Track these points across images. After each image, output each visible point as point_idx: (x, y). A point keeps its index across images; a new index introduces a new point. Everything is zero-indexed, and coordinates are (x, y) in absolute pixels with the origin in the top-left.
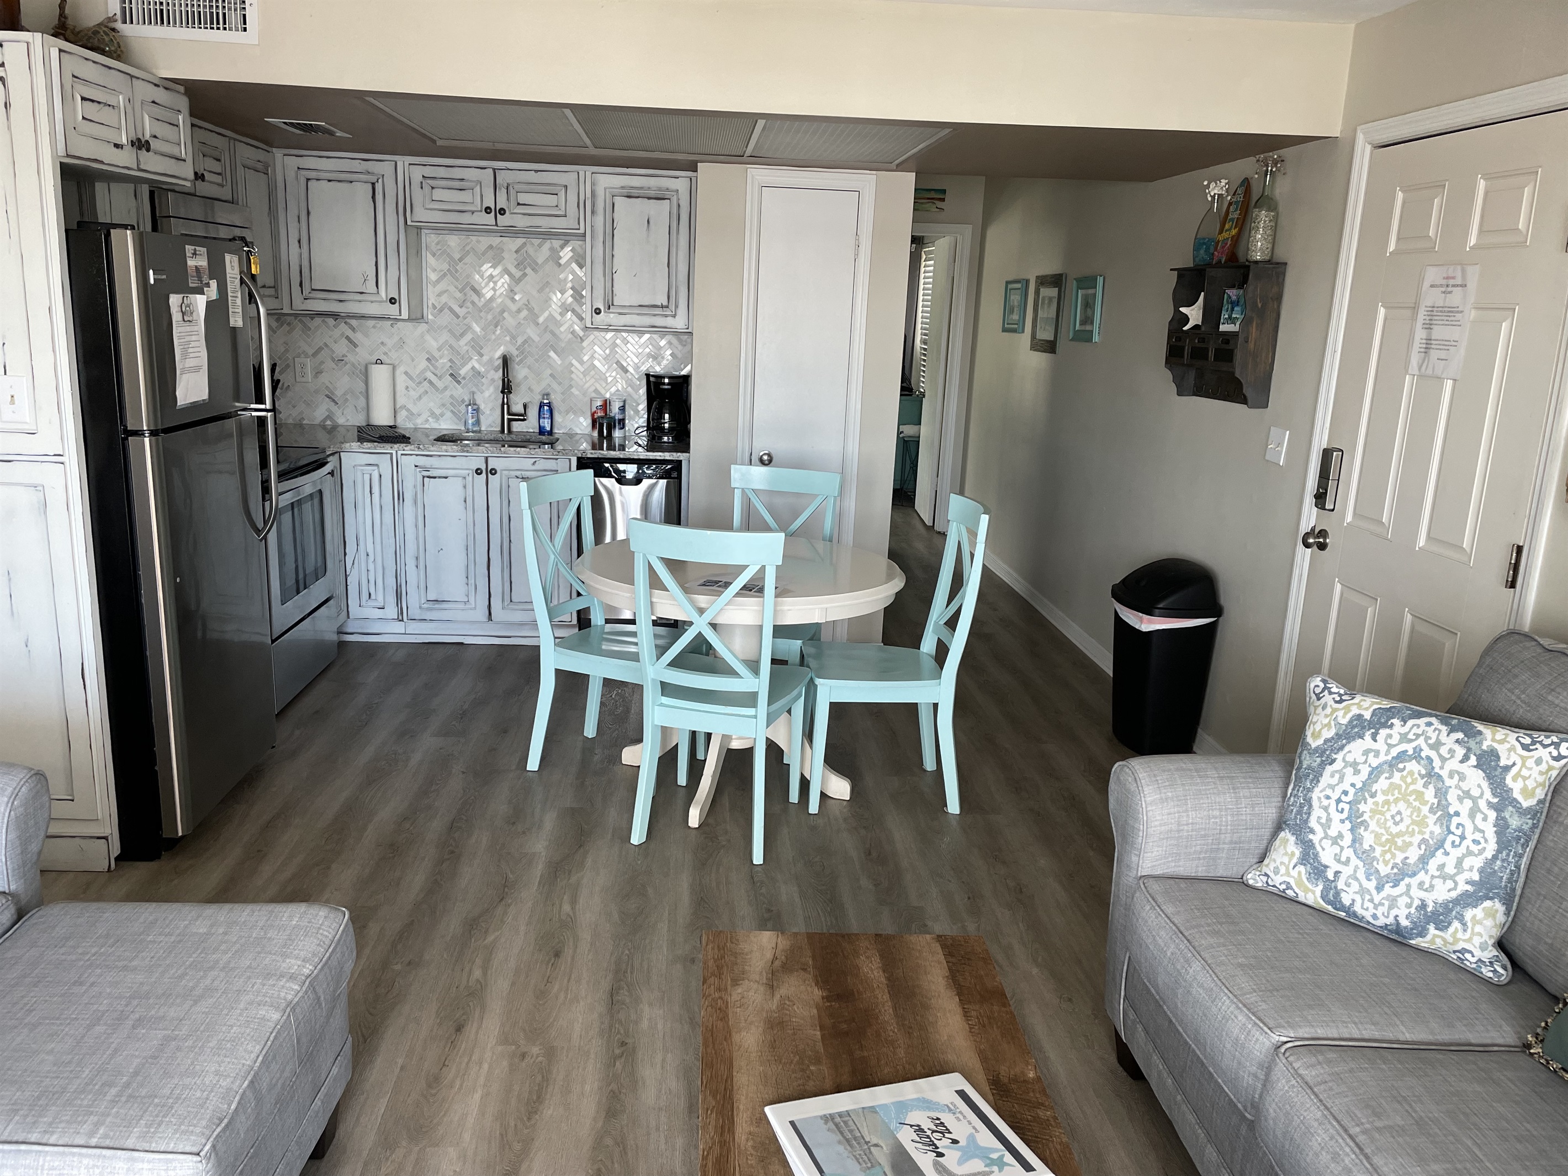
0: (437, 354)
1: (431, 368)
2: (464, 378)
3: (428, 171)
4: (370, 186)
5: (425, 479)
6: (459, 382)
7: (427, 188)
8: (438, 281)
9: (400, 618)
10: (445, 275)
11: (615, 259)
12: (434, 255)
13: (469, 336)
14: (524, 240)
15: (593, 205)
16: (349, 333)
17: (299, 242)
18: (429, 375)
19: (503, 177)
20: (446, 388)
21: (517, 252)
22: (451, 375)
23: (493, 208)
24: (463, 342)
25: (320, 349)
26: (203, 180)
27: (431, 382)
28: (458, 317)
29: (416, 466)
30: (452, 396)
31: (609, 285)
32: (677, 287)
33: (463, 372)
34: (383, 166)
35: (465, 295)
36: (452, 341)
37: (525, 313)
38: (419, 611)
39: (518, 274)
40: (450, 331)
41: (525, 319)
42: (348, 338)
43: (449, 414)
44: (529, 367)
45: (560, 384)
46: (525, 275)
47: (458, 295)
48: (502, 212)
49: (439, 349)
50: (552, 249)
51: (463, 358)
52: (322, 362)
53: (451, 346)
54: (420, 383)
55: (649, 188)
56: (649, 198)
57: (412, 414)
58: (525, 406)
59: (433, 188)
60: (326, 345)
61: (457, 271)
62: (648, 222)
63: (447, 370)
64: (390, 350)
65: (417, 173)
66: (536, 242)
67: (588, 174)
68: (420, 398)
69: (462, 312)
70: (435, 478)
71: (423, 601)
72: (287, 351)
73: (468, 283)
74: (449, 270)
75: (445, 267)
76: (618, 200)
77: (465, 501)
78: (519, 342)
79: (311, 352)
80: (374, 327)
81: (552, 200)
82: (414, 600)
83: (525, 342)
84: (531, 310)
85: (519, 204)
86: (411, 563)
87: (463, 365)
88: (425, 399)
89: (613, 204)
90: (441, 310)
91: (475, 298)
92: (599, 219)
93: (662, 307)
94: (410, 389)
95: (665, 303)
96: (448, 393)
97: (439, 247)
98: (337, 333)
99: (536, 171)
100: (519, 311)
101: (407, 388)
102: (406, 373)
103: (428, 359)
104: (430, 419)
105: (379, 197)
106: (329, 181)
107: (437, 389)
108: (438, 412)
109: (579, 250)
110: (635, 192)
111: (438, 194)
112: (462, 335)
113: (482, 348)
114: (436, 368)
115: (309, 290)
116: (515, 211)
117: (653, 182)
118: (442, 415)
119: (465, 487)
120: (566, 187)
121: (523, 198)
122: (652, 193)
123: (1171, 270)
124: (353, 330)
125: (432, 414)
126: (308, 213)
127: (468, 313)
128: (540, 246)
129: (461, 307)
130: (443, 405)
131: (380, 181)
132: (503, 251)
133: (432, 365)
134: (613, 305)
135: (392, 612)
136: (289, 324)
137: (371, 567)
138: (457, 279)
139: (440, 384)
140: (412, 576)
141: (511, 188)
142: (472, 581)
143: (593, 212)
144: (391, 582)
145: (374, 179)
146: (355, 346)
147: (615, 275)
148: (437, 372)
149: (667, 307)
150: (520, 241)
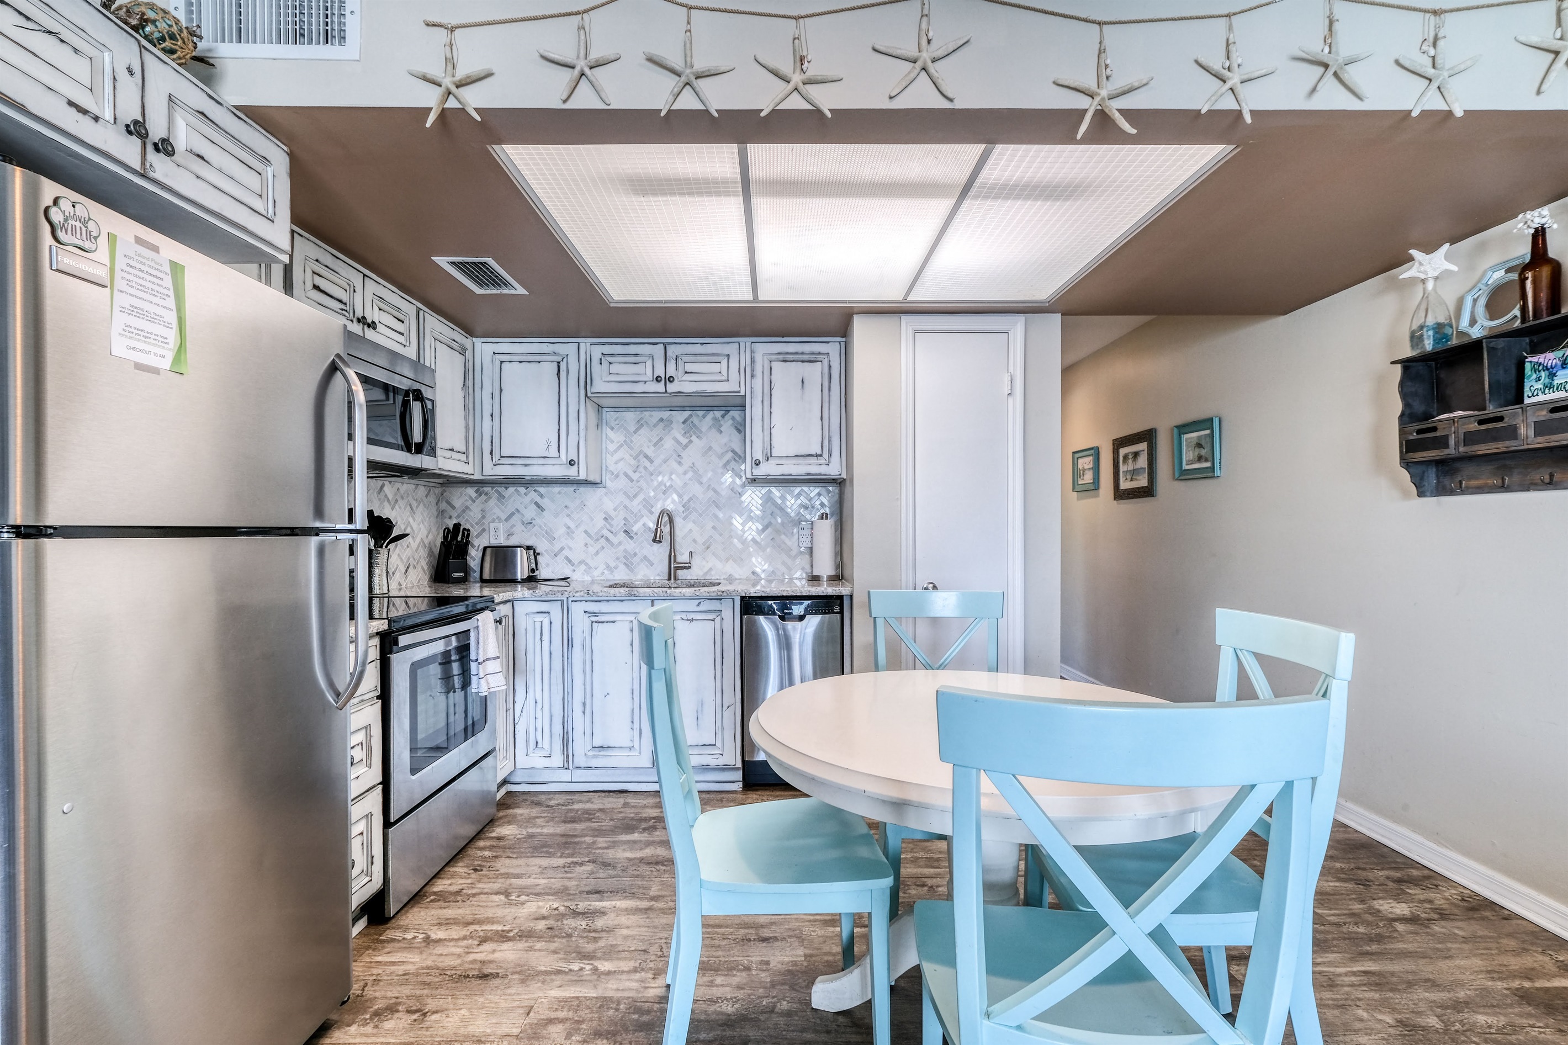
0: (613, 514)
1: (608, 526)
2: (636, 534)
3: (607, 349)
4: (556, 364)
5: (594, 624)
6: (631, 538)
7: (605, 364)
8: (615, 451)
9: (566, 766)
10: (621, 446)
11: (772, 416)
12: (612, 429)
13: (641, 497)
14: (690, 412)
15: (753, 370)
16: (538, 499)
17: (492, 416)
18: (605, 532)
19: (672, 351)
20: (620, 543)
21: (684, 423)
22: (626, 531)
23: (663, 377)
24: (636, 502)
25: (512, 514)
26: (375, 328)
27: (607, 539)
28: (632, 481)
29: (585, 612)
30: (625, 551)
31: (767, 439)
32: (830, 437)
33: (635, 528)
34: (567, 348)
35: (639, 461)
36: (627, 502)
37: (690, 474)
38: (584, 759)
39: (684, 441)
40: (625, 493)
41: (690, 479)
42: (537, 504)
43: (622, 567)
44: (694, 522)
45: (721, 535)
46: (691, 442)
47: (633, 462)
48: (671, 379)
49: (615, 510)
50: (715, 419)
51: (635, 516)
52: (514, 526)
53: (625, 507)
54: (598, 540)
55: (803, 353)
56: (803, 362)
57: (590, 568)
58: (691, 554)
59: (610, 363)
60: (518, 511)
61: (632, 441)
62: (803, 382)
63: (622, 527)
64: (572, 512)
65: (597, 352)
66: (701, 413)
67: (748, 345)
68: (597, 553)
69: (635, 476)
70: (603, 622)
71: (589, 747)
72: (484, 517)
73: (641, 452)
74: (625, 441)
75: (622, 439)
76: (774, 364)
77: (632, 645)
78: (685, 500)
79: (503, 517)
80: (559, 493)
81: (715, 368)
82: (580, 747)
83: (691, 499)
84: (696, 472)
85: (686, 372)
86: (578, 708)
87: (636, 522)
88: (601, 555)
89: (771, 368)
90: (617, 476)
91: (647, 463)
92: (758, 382)
93: (817, 456)
94: (589, 545)
95: (819, 452)
96: (622, 548)
97: (617, 422)
98: (527, 499)
99: (702, 344)
100: (685, 473)
101: (586, 545)
102: (586, 532)
103: (606, 519)
104: (606, 572)
105: (563, 374)
106: (520, 362)
107: (612, 544)
108: (612, 564)
109: (738, 419)
110: (790, 357)
111: (614, 369)
112: (635, 496)
113: (652, 507)
114: (611, 525)
115: (499, 457)
116: (683, 378)
117: (807, 348)
118: (616, 568)
119: (632, 630)
120: (728, 356)
121: (689, 367)
122: (806, 357)
123: (1392, 363)
124: (541, 496)
125: (608, 567)
126: (501, 391)
127: (641, 477)
128: (704, 416)
129: (635, 472)
130: (618, 559)
131: (565, 360)
132: (672, 422)
133: (609, 524)
134: (771, 456)
135: (557, 760)
136: (486, 494)
137: (539, 715)
138: (632, 449)
139: (615, 540)
140: (579, 722)
141: (679, 360)
142: (636, 726)
143: (752, 376)
144: (558, 729)
145: (559, 359)
146: (543, 510)
147: (773, 430)
148: (613, 530)
149: (821, 455)
150: (687, 414)
